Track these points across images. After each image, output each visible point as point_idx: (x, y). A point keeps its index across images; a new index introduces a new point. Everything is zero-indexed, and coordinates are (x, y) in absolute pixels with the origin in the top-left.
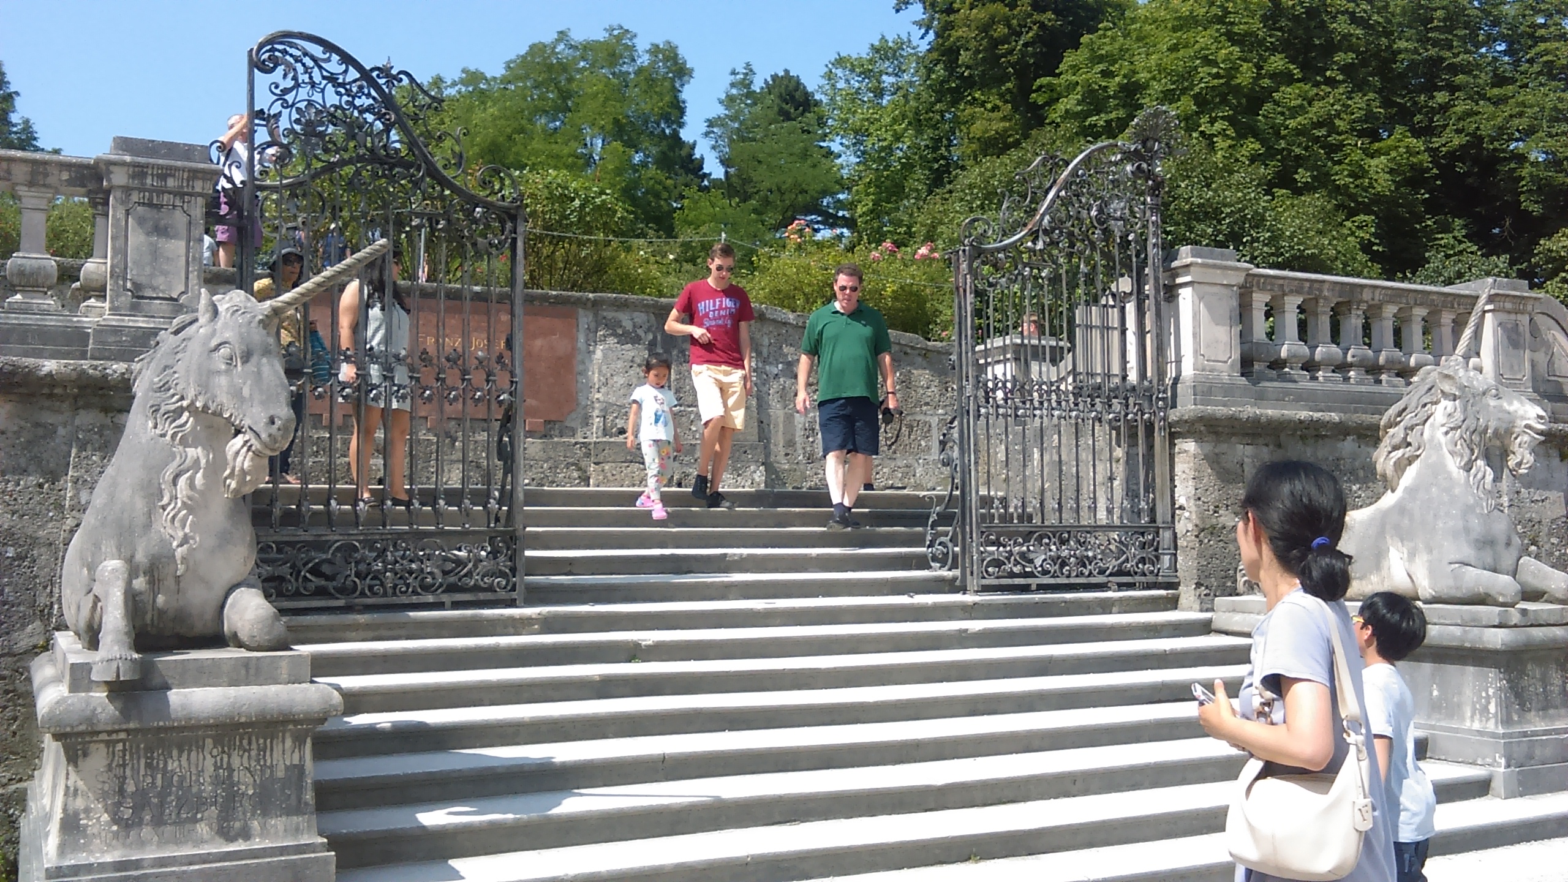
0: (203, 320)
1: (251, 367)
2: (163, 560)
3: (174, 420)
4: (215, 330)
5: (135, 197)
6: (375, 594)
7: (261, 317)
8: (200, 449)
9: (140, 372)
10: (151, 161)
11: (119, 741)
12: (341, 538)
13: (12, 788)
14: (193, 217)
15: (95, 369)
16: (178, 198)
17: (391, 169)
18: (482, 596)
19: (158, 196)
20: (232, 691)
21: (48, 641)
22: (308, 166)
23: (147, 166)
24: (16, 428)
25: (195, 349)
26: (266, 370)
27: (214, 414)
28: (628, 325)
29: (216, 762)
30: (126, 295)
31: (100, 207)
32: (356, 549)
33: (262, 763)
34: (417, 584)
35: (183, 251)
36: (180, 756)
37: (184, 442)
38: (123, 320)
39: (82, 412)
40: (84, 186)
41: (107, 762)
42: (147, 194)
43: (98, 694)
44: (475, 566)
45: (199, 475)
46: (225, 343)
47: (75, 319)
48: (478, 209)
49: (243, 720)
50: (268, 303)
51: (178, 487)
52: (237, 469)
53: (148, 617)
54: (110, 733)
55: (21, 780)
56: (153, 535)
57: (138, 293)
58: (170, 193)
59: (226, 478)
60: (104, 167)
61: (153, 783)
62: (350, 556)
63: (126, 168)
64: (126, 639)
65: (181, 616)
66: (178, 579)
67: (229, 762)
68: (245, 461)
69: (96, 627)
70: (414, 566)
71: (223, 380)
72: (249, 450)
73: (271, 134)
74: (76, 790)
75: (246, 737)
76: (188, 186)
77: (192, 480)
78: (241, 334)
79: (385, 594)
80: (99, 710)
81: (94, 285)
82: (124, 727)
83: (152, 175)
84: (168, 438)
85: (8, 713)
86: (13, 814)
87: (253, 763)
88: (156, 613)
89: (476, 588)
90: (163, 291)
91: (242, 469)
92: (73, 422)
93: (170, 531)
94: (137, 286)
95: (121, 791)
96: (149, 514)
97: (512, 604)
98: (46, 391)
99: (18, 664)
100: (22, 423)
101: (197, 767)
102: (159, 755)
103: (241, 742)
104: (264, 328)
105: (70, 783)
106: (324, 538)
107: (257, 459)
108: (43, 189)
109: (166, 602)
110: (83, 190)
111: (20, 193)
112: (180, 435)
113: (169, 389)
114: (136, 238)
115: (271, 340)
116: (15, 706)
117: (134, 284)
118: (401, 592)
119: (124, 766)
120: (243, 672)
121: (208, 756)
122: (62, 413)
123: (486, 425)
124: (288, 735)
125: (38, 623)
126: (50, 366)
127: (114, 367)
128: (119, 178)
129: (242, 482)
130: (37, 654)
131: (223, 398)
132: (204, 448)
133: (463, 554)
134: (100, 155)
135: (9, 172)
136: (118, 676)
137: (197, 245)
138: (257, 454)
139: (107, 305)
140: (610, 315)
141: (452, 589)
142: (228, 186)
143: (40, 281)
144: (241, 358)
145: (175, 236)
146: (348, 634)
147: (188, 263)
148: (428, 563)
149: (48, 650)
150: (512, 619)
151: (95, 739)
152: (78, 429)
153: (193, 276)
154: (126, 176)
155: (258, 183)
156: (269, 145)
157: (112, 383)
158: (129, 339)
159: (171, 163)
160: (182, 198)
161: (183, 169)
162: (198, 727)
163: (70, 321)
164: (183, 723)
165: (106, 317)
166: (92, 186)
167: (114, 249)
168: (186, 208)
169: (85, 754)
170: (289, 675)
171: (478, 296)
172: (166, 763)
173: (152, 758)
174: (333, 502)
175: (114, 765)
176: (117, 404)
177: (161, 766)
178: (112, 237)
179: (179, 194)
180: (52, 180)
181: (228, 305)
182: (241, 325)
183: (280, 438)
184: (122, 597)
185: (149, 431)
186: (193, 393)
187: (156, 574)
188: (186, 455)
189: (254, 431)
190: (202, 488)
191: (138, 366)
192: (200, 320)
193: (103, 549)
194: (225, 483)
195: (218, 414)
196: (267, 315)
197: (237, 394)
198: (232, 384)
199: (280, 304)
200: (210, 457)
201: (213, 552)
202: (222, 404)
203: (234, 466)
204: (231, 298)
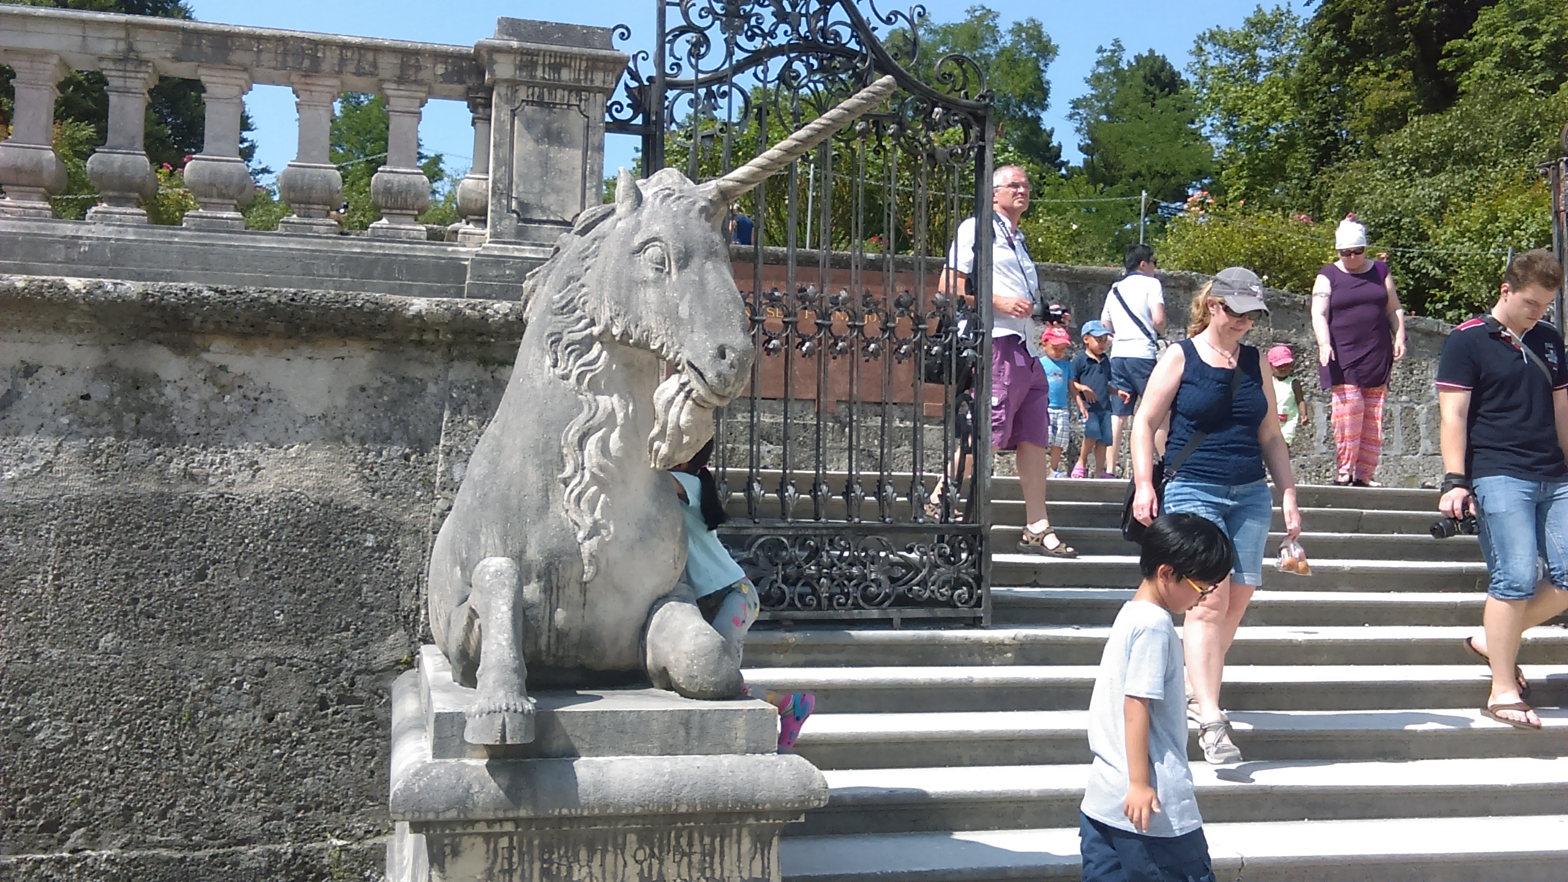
0: (622, 207)
1: (690, 274)
2: (565, 558)
3: (580, 356)
4: (639, 222)
5: (522, 94)
6: (806, 605)
7: (703, 204)
8: (616, 397)
9: (533, 290)
10: (543, 46)
11: (503, 834)
12: (766, 532)
13: (368, 843)
14: (592, 118)
15: (473, 308)
16: (574, 94)
17: (830, 60)
18: (939, 612)
19: (550, 94)
20: (667, 763)
21: (414, 654)
22: (729, 57)
23: (537, 53)
24: (378, 384)
25: (611, 248)
26: (711, 278)
27: (637, 344)
29: (642, 870)
30: (511, 218)
31: (481, 110)
32: (783, 548)
33: (708, 874)
34: (858, 595)
35: (578, 162)
36: (590, 860)
37: (594, 387)
38: (507, 250)
39: (456, 363)
40: (461, 82)
41: (488, 865)
42: (537, 90)
43: (473, 762)
44: (930, 573)
45: (615, 436)
46: (654, 239)
47: (450, 249)
48: (936, 110)
49: (683, 809)
50: (713, 183)
51: (586, 452)
52: (670, 425)
53: (543, 641)
54: (490, 823)
55: (379, 833)
56: (551, 521)
57: (524, 215)
58: (564, 88)
59: (653, 440)
60: (486, 56)
62: (776, 555)
63: (512, 57)
64: (515, 679)
65: (588, 640)
66: (584, 586)
67: (660, 871)
68: (681, 415)
69: (471, 653)
70: (855, 570)
71: (651, 295)
72: (687, 397)
73: (685, 15)
75: (685, 833)
76: (586, 79)
77: (604, 442)
78: (676, 226)
79: (819, 606)
80: (476, 788)
81: (472, 206)
82: (510, 815)
83: (544, 65)
84: (573, 380)
85: (365, 747)
86: (369, 877)
87: (696, 875)
88: (553, 635)
89: (931, 602)
90: (555, 213)
91: (678, 426)
92: (445, 379)
93: (574, 517)
94: (524, 206)
96: (546, 490)
97: (975, 623)
98: (414, 336)
99: (378, 684)
100: (386, 378)
101: (615, 877)
102: (560, 857)
104: (707, 219)
106: (744, 532)
107: (700, 411)
108: (414, 88)
109: (567, 620)
110: (460, 88)
111: (389, 92)
112: (589, 376)
113: (574, 312)
114: (524, 145)
115: (717, 237)
116: (373, 737)
117: (521, 204)
118: (839, 604)
119: (510, 872)
120: (682, 732)
121: (631, 862)
122: (433, 365)
123: (879, 409)
124: (745, 832)
125: (401, 632)
126: (419, 304)
127: (496, 306)
128: (504, 69)
129: (677, 445)
130: (400, 672)
131: (651, 320)
132: (621, 397)
133: (914, 556)
134: (481, 40)
135: (375, 65)
136: (504, 738)
137: (596, 155)
138: (699, 404)
139: (488, 231)
141: (902, 601)
142: (634, 84)
143: (410, 201)
144: (677, 261)
145: (570, 144)
146: (774, 657)
147: (584, 177)
148: (873, 568)
149: (413, 667)
150: (979, 644)
151: (469, 830)
152: (452, 385)
153: (590, 194)
154: (512, 67)
155: (668, 79)
156: (682, 31)
157: (493, 327)
158: (513, 272)
159: (567, 49)
160: (579, 94)
161: (581, 57)
162: (618, 818)
163: (445, 251)
164: (597, 811)
165: (486, 245)
166: (471, 82)
167: (496, 158)
168: (583, 107)
169: (456, 853)
170: (748, 740)
171: (873, 265)
172: (570, 869)
173: (550, 861)
174: (756, 485)
175: (496, 871)
176: (499, 354)
177: (564, 873)
178: (494, 146)
179: (577, 90)
180: (425, 75)
181: (656, 189)
182: (675, 216)
183: (733, 380)
184: (510, 613)
185: (546, 370)
186: (608, 314)
187: (554, 578)
188: (597, 408)
189: (696, 369)
190: (619, 454)
191: (531, 283)
192: (618, 211)
193: (483, 540)
194: (651, 446)
195: (642, 345)
196: (711, 200)
197: (670, 314)
198: (663, 300)
199: (731, 183)
200: (631, 408)
201: (632, 548)
202: (649, 330)
203: (665, 423)
204: (660, 180)
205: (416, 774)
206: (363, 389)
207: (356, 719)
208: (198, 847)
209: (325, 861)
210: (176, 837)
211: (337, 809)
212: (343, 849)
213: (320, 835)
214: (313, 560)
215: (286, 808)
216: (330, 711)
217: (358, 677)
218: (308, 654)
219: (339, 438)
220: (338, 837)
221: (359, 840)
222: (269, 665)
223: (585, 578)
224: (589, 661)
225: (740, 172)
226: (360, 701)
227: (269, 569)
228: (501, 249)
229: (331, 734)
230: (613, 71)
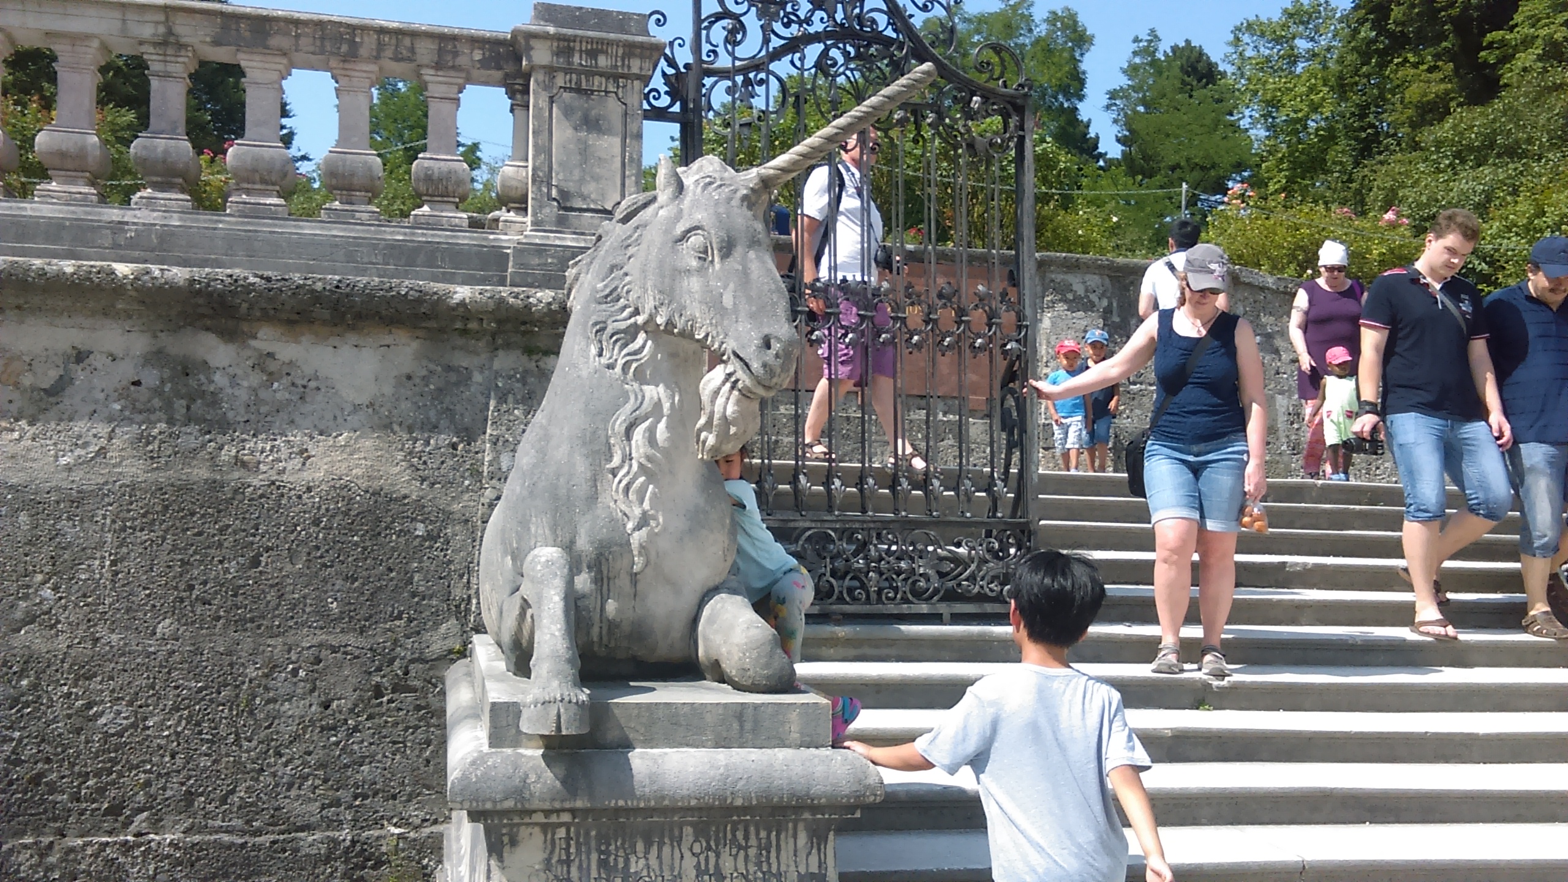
0: (663, 194)
1: (734, 263)
2: (615, 548)
3: (626, 345)
4: (681, 210)
5: (560, 80)
6: (855, 599)
7: (745, 192)
8: (661, 388)
9: (576, 278)
10: (580, 32)
11: (560, 825)
13: (426, 831)
14: (629, 105)
15: (516, 297)
16: (611, 81)
19: (587, 81)
20: (722, 756)
21: (466, 643)
22: (766, 41)
23: (574, 39)
24: (424, 372)
25: (653, 237)
26: (755, 268)
27: (682, 334)
29: (699, 863)
30: (552, 207)
31: (519, 96)
32: (830, 540)
33: (765, 867)
34: (907, 589)
35: (617, 150)
36: (647, 852)
37: (640, 377)
38: (548, 237)
39: (501, 353)
40: (499, 68)
41: (546, 856)
42: (574, 76)
43: (528, 752)
44: (979, 568)
45: (662, 426)
46: (697, 227)
47: (492, 237)
48: (975, 98)
49: (739, 802)
50: (754, 172)
51: (633, 442)
52: (717, 416)
53: (595, 631)
54: (547, 813)
55: (435, 822)
56: (600, 512)
57: (564, 201)
58: (601, 75)
59: (700, 431)
60: (522, 41)
62: (824, 549)
63: (549, 43)
64: (570, 671)
65: (639, 632)
66: (634, 578)
67: (717, 864)
68: (727, 405)
69: (524, 643)
70: (903, 564)
71: (694, 284)
72: (733, 388)
75: (741, 827)
76: (623, 65)
77: (651, 432)
78: (718, 215)
79: (868, 600)
80: (532, 778)
81: (513, 194)
82: (567, 805)
83: (581, 51)
84: (618, 369)
85: (420, 735)
86: (427, 865)
87: (752, 868)
88: (605, 625)
89: (981, 598)
90: (595, 202)
91: (724, 417)
92: (490, 368)
93: (623, 507)
94: (564, 194)
96: (594, 480)
98: (459, 325)
99: (431, 673)
100: (432, 366)
101: (672, 869)
102: (617, 850)
103: (734, 832)
104: (750, 208)
106: (791, 525)
107: (746, 402)
108: (452, 74)
109: (618, 610)
110: (498, 74)
111: (427, 78)
112: (634, 365)
113: (618, 300)
114: (562, 133)
115: (759, 226)
116: (428, 726)
117: (561, 191)
118: (888, 599)
119: (568, 862)
120: (736, 725)
121: (687, 853)
122: (478, 354)
124: (801, 826)
125: (453, 621)
126: (462, 293)
127: (539, 295)
128: (541, 55)
129: (723, 436)
130: (453, 661)
131: (695, 310)
132: (667, 387)
133: (963, 551)
134: (518, 25)
135: (412, 51)
136: (559, 728)
137: (634, 142)
138: (745, 394)
139: (529, 219)
141: (951, 596)
142: (670, 71)
143: (450, 188)
144: (720, 250)
145: (609, 132)
146: (825, 651)
147: (623, 165)
148: (921, 562)
149: (465, 656)
151: (527, 820)
152: (497, 374)
153: (630, 182)
154: (549, 52)
155: (705, 66)
156: (718, 17)
157: (537, 315)
158: (555, 261)
159: (603, 35)
160: (616, 81)
161: (617, 43)
162: (674, 810)
163: (487, 239)
164: (653, 803)
165: (527, 233)
166: (509, 68)
167: (535, 145)
168: (620, 95)
169: (514, 843)
170: (802, 734)
171: (913, 257)
172: (627, 861)
173: (607, 853)
174: (802, 478)
175: (554, 861)
176: (543, 343)
177: (621, 865)
178: (534, 132)
179: (614, 76)
180: (462, 60)
181: (697, 177)
182: (717, 203)
183: (779, 370)
184: (561, 604)
185: (592, 359)
186: (652, 303)
187: (604, 569)
188: (643, 397)
189: (741, 359)
190: (666, 445)
191: (574, 271)
192: (659, 199)
193: (533, 529)
194: (698, 436)
195: (687, 335)
196: (752, 189)
197: (714, 304)
198: (707, 289)
199: (772, 172)
200: (677, 399)
201: (681, 539)
202: (693, 319)
203: (712, 413)
204: (701, 168)
205: (473, 763)
206: (409, 378)
207: (411, 708)
208: (258, 833)
209: (384, 849)
210: (237, 823)
211: (394, 797)
212: (400, 836)
213: (378, 823)
214: (365, 549)
215: (344, 795)
216: (385, 699)
217: (411, 667)
218: (362, 642)
219: (387, 426)
220: (395, 825)
221: (416, 828)
222: (324, 653)
223: (636, 568)
224: (640, 652)
225: (782, 160)
226: (414, 690)
227: (321, 557)
228: (543, 237)
229: (386, 722)
230: (650, 58)
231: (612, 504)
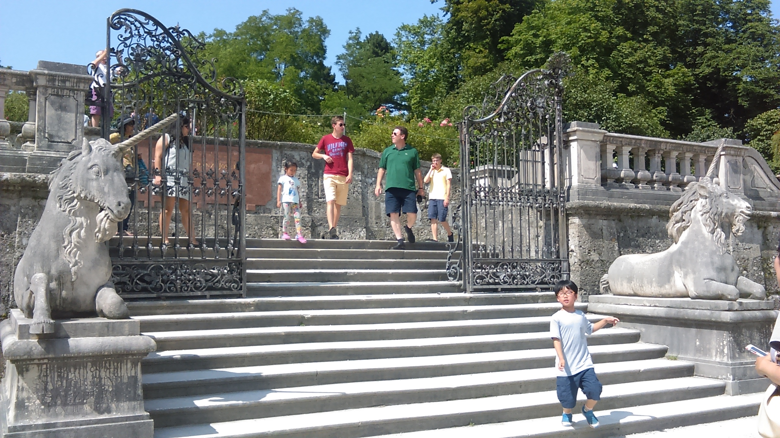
0: (84, 153)
1: (108, 177)
2: (65, 273)
3: (70, 204)
4: (90, 159)
5: (50, 91)
6: (172, 291)
7: (113, 152)
8: (83, 218)
9: (52, 179)
10: (58, 73)
11: (44, 364)
12: (154, 263)
14: (79, 102)
15: (30, 177)
16: (71, 92)
17: (179, 78)
18: (225, 292)
19: (61, 91)
20: (101, 339)
21: (7, 313)
22: (137, 76)
23: (56, 75)
25: (80, 167)
26: (116, 179)
27: (90, 200)
28: (297, 158)
29: (93, 374)
30: (45, 141)
31: (32, 96)
32: (162, 269)
33: (116, 375)
34: (192, 286)
35: (74, 118)
36: (75, 372)
37: (75, 215)
38: (44, 153)
39: (23, 199)
40: (23, 85)
41: (38, 374)
42: (56, 90)
43: (33, 340)
44: (222, 277)
45: (83, 231)
46: (95, 165)
47: (19, 152)
48: (222, 99)
49: (106, 353)
50: (117, 145)
51: (72, 237)
52: (102, 228)
53: (58, 302)
54: (39, 360)
56: (60, 261)
57: (51, 139)
58: (67, 89)
59: (96, 233)
60: (34, 76)
61: (62, 385)
62: (159, 272)
63: (45, 77)
64: (46, 312)
65: (74, 301)
66: (72, 283)
68: (106, 224)
69: (31, 306)
70: (191, 277)
71: (94, 184)
72: (108, 218)
73: (119, 60)
74: (23, 388)
75: (108, 362)
76: (76, 86)
77: (79, 233)
78: (103, 160)
79: (177, 291)
80: (34, 348)
81: (29, 135)
82: (46, 356)
83: (58, 80)
84: (67, 212)
87: (112, 375)
88: (62, 300)
89: (222, 289)
90: (64, 139)
91: (104, 229)
92: (18, 205)
93: (68, 259)
94: (51, 136)
95: (46, 389)
96: (58, 250)
97: (240, 296)
98: (5, 188)
101: (84, 377)
102: (64, 371)
103: (105, 365)
104: (115, 157)
105: (20, 384)
106: (145, 263)
107: (112, 223)
108: (3, 87)
109: (67, 294)
110: (22, 87)
112: (73, 211)
113: (67, 188)
114: (50, 112)
115: (119, 164)
117: (49, 135)
118: (184, 290)
119: (47, 376)
120: (106, 329)
121: (89, 372)
122: (13, 199)
123: (226, 207)
124: (129, 361)
125: (2, 304)
126: (7, 175)
127: (39, 176)
128: (42, 81)
129: (104, 234)
131: (95, 192)
132: (85, 218)
133: (215, 271)
134: (32, 70)
136: (43, 331)
138: (112, 221)
139: (35, 145)
140: (288, 153)
141: (210, 289)
142: (97, 86)
143: (2, 133)
144: (104, 172)
145: (70, 111)
146: (158, 311)
147: (76, 124)
148: (198, 276)
149: (7, 318)
150: (240, 304)
151: (32, 362)
152: (21, 207)
153: (79, 132)
154: (45, 81)
155: (112, 85)
156: (117, 66)
157: (38, 185)
158: (47, 163)
159: (68, 74)
160: (74, 92)
161: (74, 78)
162: (84, 357)
163: (17, 153)
164: (76, 355)
165: (35, 151)
166: (28, 85)
167: (39, 117)
168: (75, 97)
169: (27, 370)
170: (129, 331)
171: (222, 143)
172: (68, 375)
173: (61, 372)
174: (150, 245)
175: (42, 376)
176: (41, 195)
177: (65, 376)
178: (38, 112)
179: (72, 90)
180: (6, 82)
181: (97, 146)
182: (103, 156)
183: (123, 213)
184: (45, 292)
185: (57, 209)
186: (79, 190)
187: (61, 280)
188: (76, 221)
189: (110, 209)
190: (84, 238)
191: (52, 175)
193: (35, 267)
194: (96, 235)
195: (92, 200)
196: (116, 151)
197: (101, 190)
198: (99, 186)
199: (123, 146)
200: (88, 222)
201: (90, 269)
202: (94, 196)
203: (100, 227)
204: (98, 143)
205: (13, 344)
223: (73, 280)
224: (75, 308)
225: (127, 142)
228: (41, 153)
231: (64, 258)
